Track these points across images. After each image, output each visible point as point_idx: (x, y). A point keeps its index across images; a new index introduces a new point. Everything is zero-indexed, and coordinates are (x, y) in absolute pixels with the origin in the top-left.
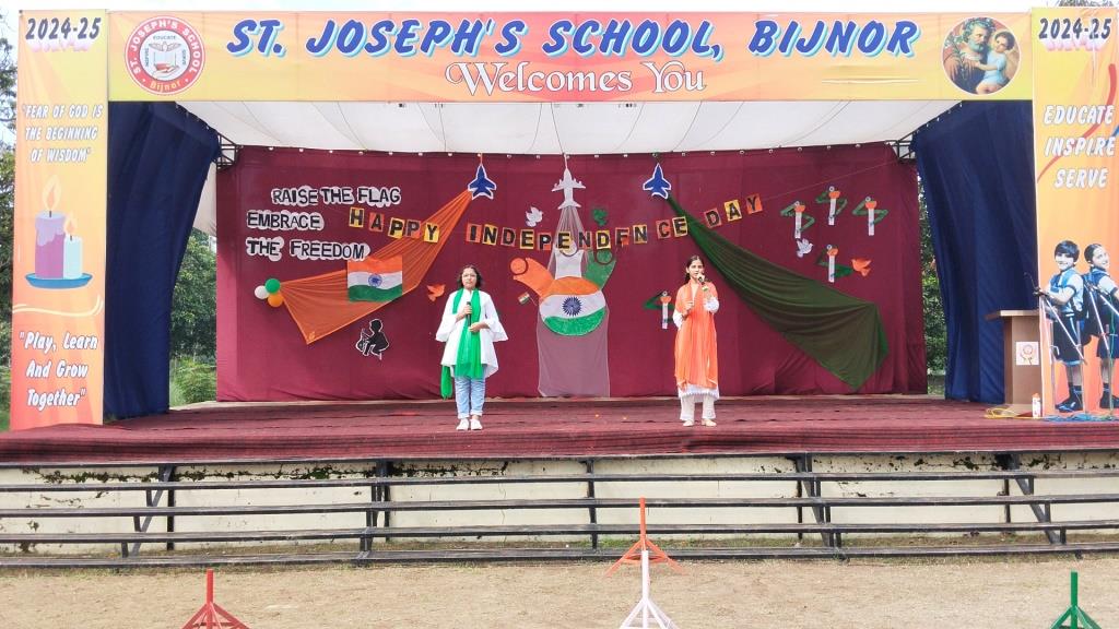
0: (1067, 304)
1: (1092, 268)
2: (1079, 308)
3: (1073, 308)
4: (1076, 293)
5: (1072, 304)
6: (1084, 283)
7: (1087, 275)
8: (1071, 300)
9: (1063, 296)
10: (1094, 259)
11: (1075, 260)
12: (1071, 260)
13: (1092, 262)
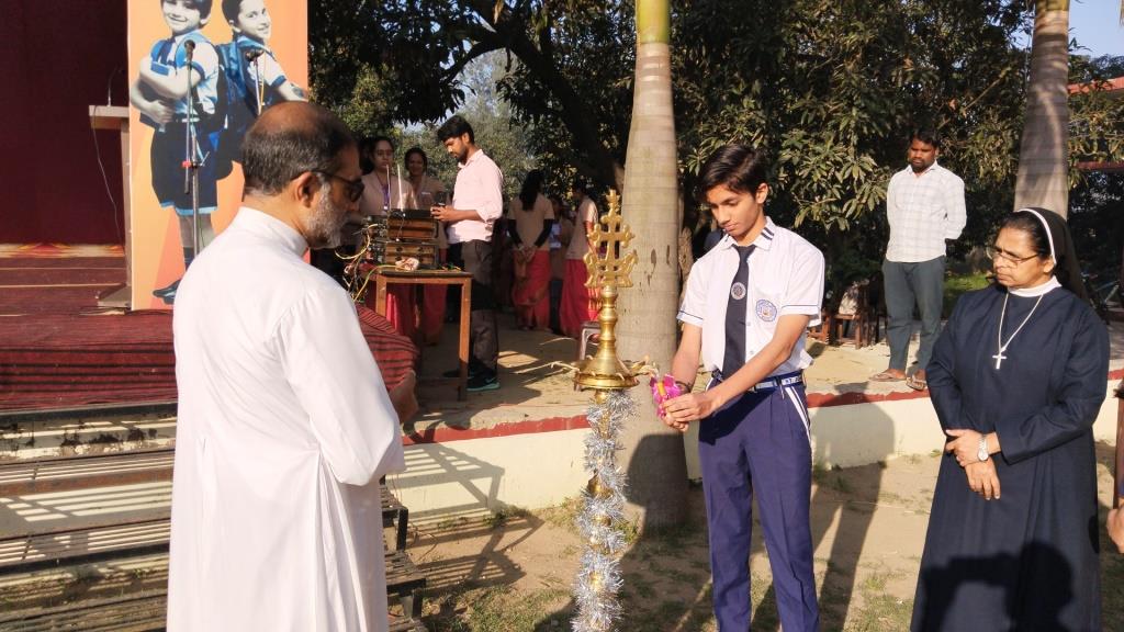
0: (184, 99)
1: (236, 36)
2: (209, 108)
3: (198, 107)
4: (203, 79)
5: (196, 98)
6: (221, 61)
7: (227, 47)
8: (193, 91)
9: (176, 81)
10: (241, 17)
11: (204, 14)
12: (194, 15)
13: (237, 23)
